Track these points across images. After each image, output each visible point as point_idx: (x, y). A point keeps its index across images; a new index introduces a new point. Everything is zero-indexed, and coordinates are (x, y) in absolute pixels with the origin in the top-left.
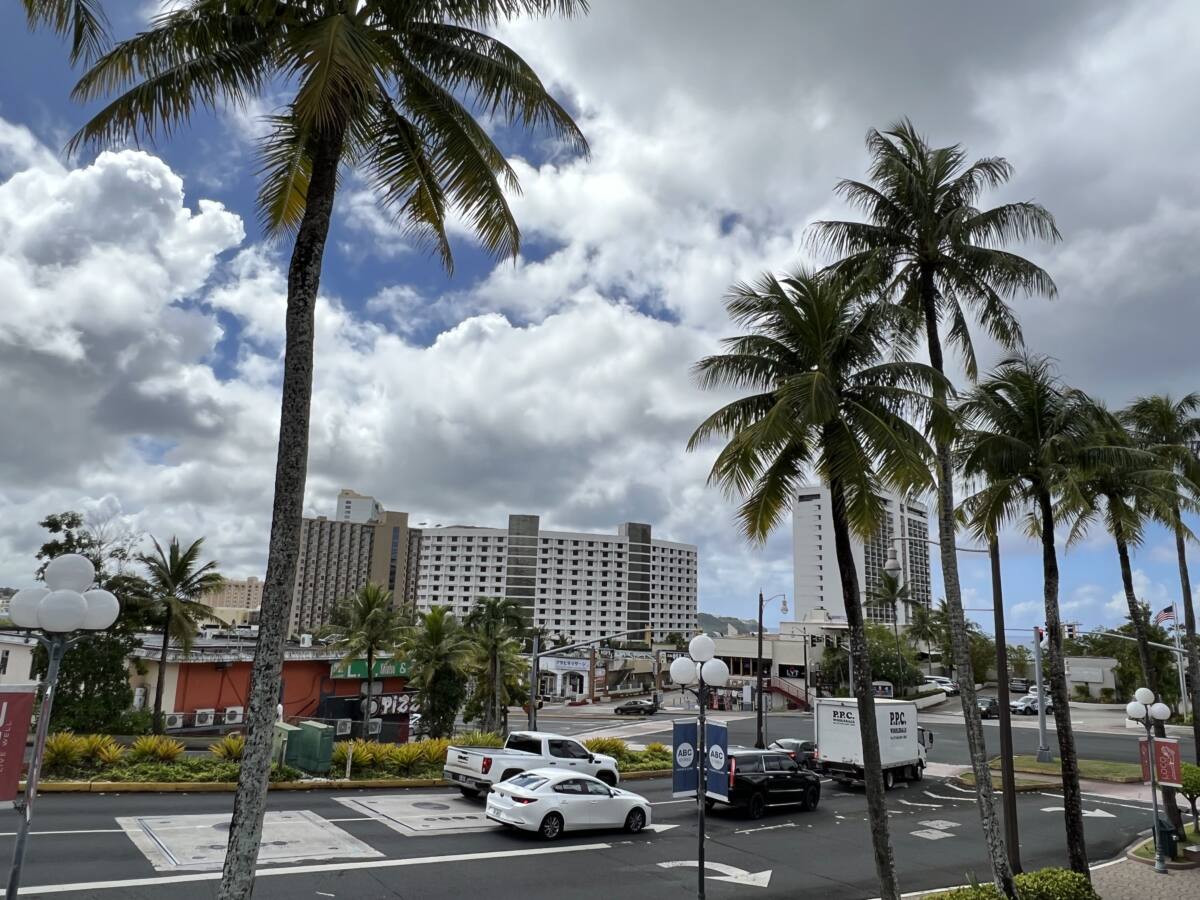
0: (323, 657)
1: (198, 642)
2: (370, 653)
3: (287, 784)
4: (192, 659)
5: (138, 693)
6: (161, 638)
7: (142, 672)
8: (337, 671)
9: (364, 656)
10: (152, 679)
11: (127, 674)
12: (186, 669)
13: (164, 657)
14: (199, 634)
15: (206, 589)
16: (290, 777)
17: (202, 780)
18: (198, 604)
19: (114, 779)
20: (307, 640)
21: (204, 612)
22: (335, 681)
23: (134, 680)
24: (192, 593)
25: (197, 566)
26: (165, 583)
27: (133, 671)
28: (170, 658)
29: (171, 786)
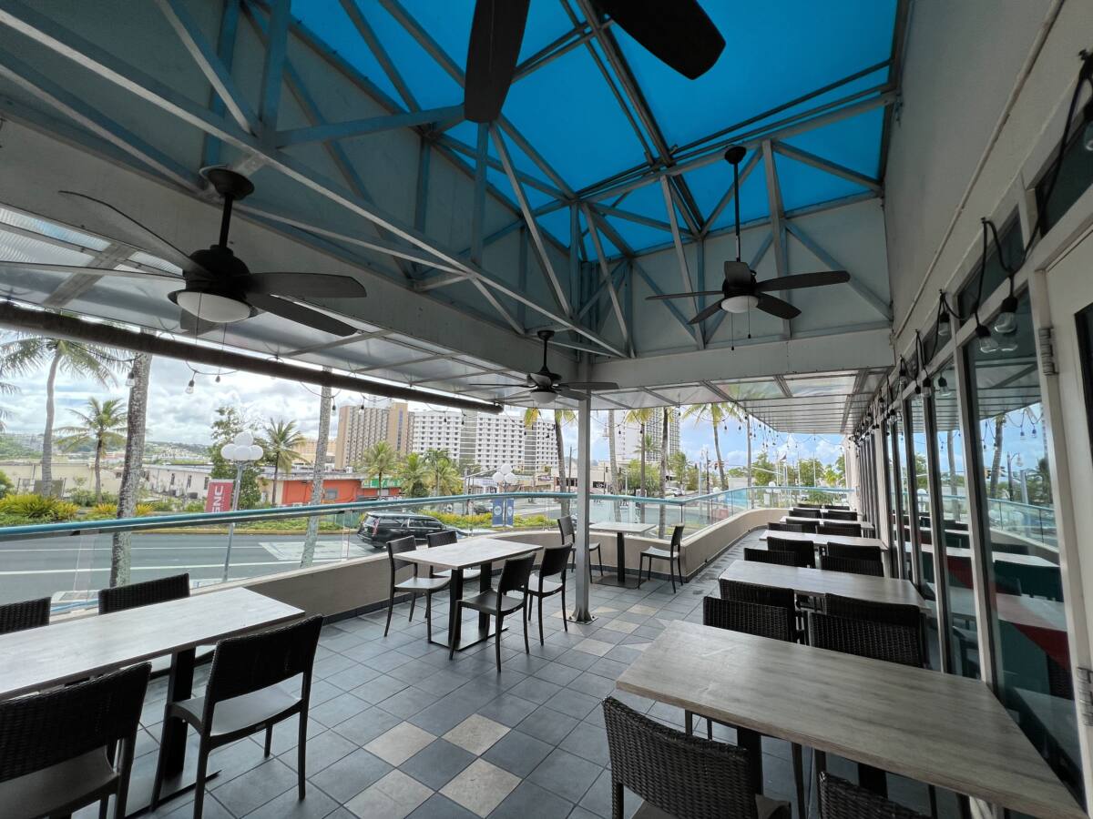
0: (357, 478)
1: (293, 471)
2: (380, 474)
3: (337, 531)
4: (290, 479)
5: (263, 495)
6: (274, 469)
7: (265, 484)
8: (365, 485)
9: (377, 477)
10: (270, 488)
11: (257, 485)
12: (287, 483)
13: (276, 478)
14: (293, 467)
15: (296, 444)
16: (338, 528)
17: (297, 529)
18: (291, 452)
19: (257, 529)
20: (350, 469)
21: (295, 455)
22: (364, 489)
23: (261, 488)
24: (288, 446)
25: (292, 433)
26: (276, 442)
27: (260, 484)
28: (279, 478)
29: (284, 531)
